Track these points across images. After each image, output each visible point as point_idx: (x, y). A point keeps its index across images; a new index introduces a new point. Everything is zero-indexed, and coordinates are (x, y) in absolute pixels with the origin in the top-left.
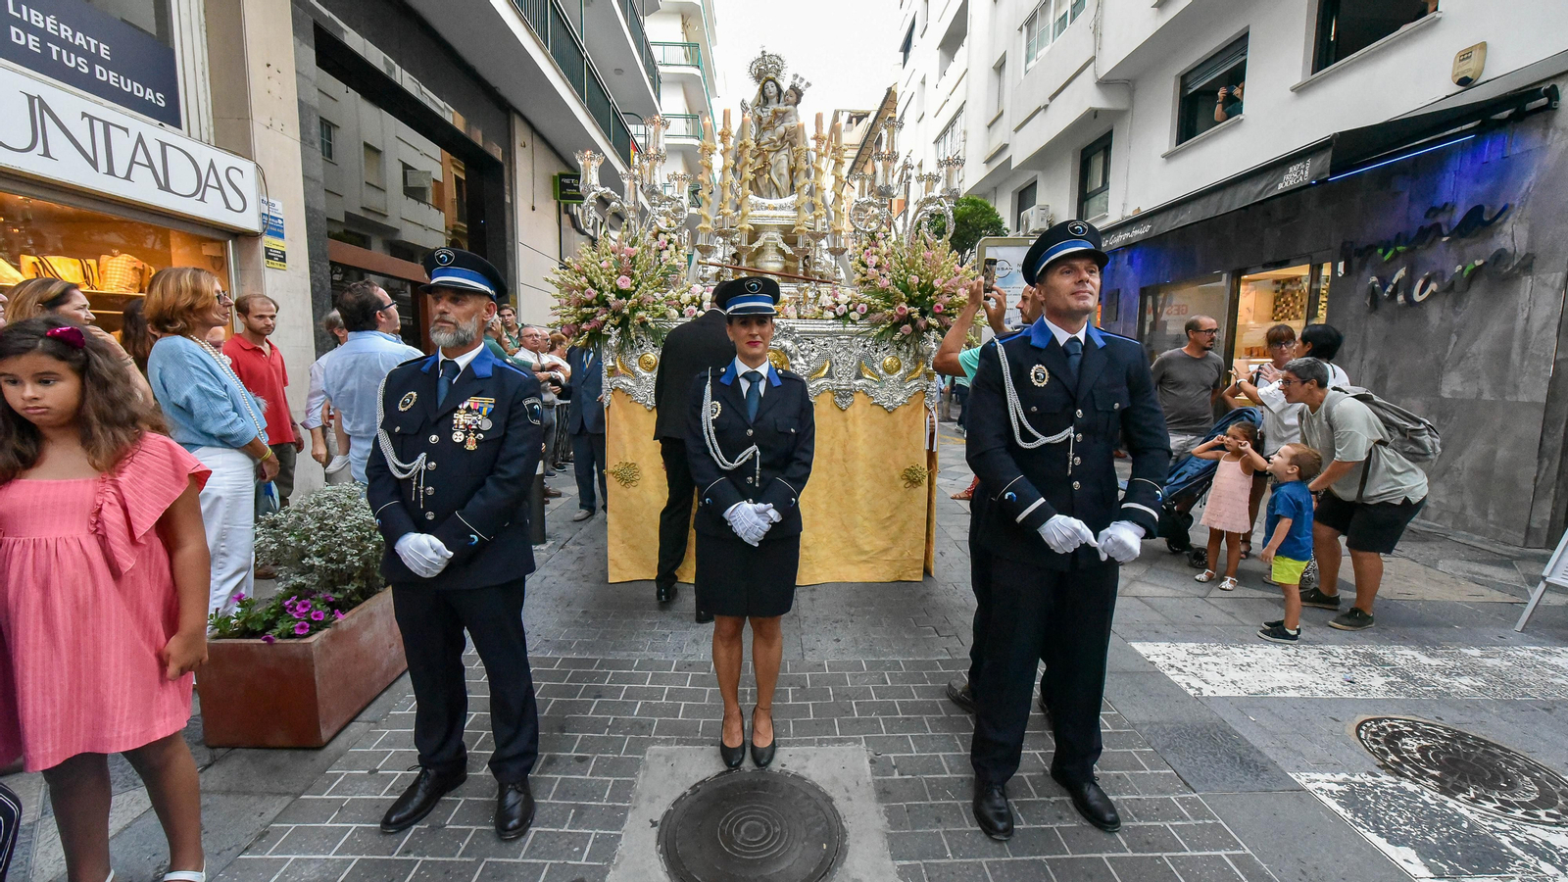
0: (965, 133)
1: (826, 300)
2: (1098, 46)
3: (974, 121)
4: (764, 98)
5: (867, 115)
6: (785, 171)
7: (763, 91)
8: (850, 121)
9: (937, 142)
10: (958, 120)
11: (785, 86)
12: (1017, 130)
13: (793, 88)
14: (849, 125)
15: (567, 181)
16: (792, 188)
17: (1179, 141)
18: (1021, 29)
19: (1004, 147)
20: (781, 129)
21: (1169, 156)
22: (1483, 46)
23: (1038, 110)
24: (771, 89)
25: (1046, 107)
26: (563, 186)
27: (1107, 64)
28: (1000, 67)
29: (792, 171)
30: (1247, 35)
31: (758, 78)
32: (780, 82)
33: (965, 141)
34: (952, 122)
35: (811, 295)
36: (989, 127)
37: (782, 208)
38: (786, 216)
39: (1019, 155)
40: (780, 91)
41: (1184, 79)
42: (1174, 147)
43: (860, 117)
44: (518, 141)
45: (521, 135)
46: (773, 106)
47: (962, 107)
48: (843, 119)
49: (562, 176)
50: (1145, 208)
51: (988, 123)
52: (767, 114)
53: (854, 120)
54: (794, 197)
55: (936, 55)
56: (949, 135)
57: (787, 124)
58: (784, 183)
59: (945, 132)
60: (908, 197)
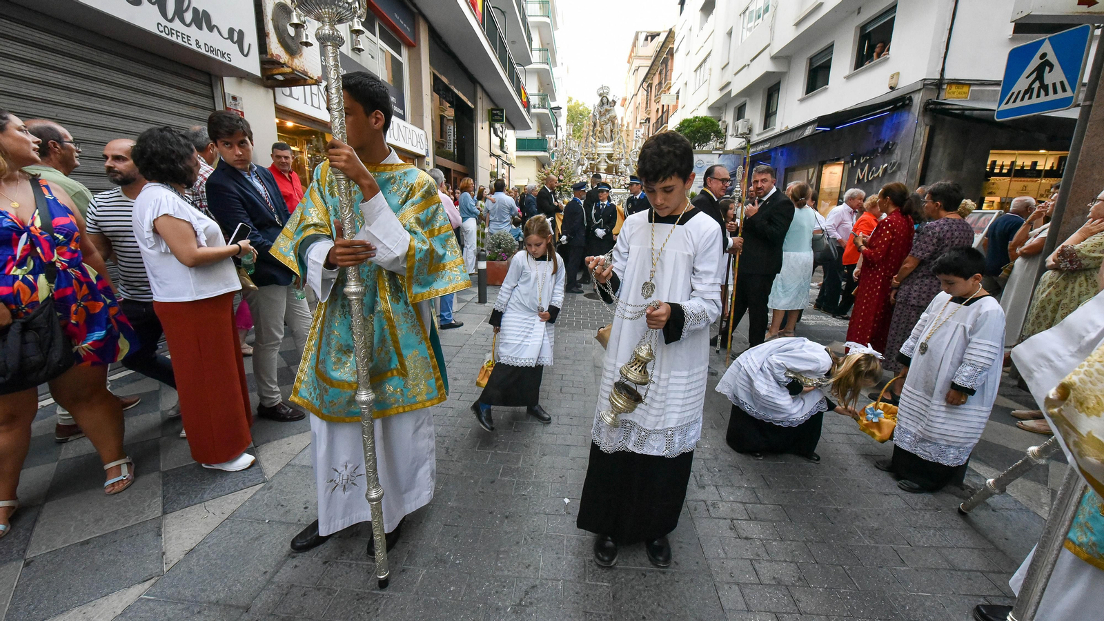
0: (710, 69)
1: (622, 182)
2: (772, 38)
3: (715, 63)
4: (602, 104)
5: (658, 34)
6: (609, 132)
7: (602, 100)
8: (646, 39)
9: (696, 71)
10: (708, 60)
11: (610, 100)
12: (735, 74)
13: (613, 101)
14: (646, 42)
15: (495, 112)
16: (612, 139)
17: (807, 93)
18: (740, 15)
19: (728, 84)
20: (608, 116)
21: (802, 100)
22: (898, 73)
23: (745, 66)
24: (605, 100)
25: (748, 65)
26: (493, 115)
27: (776, 48)
28: (730, 34)
29: (612, 131)
30: (833, 45)
31: (600, 95)
32: (608, 96)
33: (710, 74)
34: (705, 60)
35: (617, 180)
36: (722, 69)
37: (607, 147)
38: (610, 150)
39: (736, 89)
40: (608, 100)
41: (811, 60)
42: (804, 96)
43: (653, 36)
44: (479, 96)
45: (480, 93)
46: (606, 107)
47: (710, 53)
48: (642, 37)
49: (492, 109)
50: (791, 126)
51: (722, 67)
52: (603, 110)
53: (649, 38)
54: (612, 143)
55: (698, 14)
56: (703, 68)
57: (610, 114)
58: (608, 136)
59: (700, 66)
60: (677, 102)
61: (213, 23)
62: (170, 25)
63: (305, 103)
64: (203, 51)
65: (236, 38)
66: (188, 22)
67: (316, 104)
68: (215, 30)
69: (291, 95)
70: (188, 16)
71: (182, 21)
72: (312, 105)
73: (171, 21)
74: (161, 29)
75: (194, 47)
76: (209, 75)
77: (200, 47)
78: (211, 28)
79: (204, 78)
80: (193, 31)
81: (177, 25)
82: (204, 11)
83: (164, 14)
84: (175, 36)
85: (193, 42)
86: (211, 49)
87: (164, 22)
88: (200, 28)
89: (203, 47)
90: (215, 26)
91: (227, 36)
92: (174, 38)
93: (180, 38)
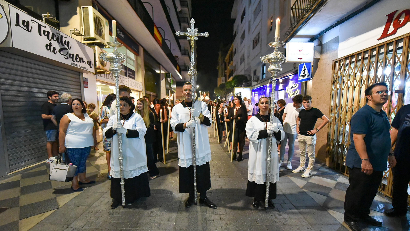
49: (166, 73)
61: (84, 60)
62: (74, 63)
63: (105, 78)
64: (81, 68)
65: (89, 64)
66: (78, 61)
67: (108, 78)
68: (84, 62)
69: (101, 76)
70: (78, 60)
71: (77, 61)
72: (107, 78)
73: (74, 62)
74: (72, 64)
75: (79, 67)
76: (79, 73)
77: (80, 67)
78: (83, 62)
79: (78, 73)
80: (79, 64)
81: (76, 63)
82: (82, 58)
83: (73, 60)
84: (75, 65)
85: (79, 66)
86: (83, 67)
87: (73, 62)
88: (81, 62)
89: (81, 67)
90: (84, 61)
91: (87, 63)
92: (75, 66)
93: (76, 66)
